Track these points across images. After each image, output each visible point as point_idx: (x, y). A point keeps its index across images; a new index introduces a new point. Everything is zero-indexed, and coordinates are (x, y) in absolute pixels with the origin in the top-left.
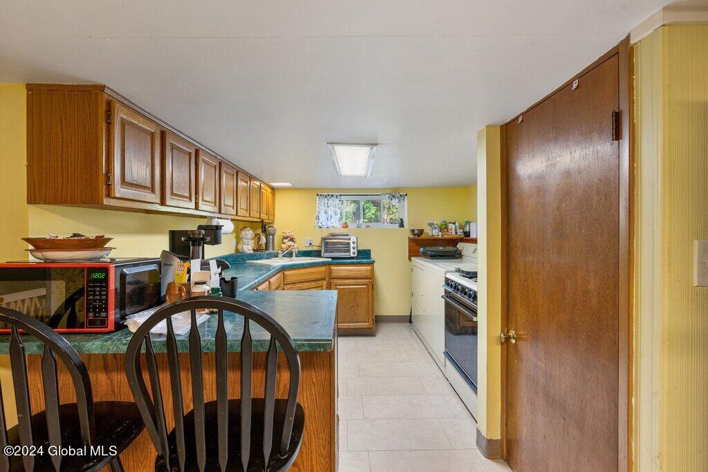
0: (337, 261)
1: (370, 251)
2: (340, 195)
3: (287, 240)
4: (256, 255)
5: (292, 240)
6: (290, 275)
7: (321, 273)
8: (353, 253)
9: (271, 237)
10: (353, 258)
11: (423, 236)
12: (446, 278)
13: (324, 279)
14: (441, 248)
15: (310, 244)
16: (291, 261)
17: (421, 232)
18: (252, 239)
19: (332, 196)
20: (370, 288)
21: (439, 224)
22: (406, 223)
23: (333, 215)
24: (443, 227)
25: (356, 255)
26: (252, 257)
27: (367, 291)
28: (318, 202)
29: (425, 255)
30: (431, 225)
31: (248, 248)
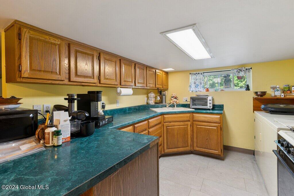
0: (198, 110)
1: (223, 105)
2: (204, 73)
3: (173, 98)
4: (155, 106)
5: (176, 98)
6: (166, 117)
7: (187, 117)
8: (209, 106)
9: (164, 97)
10: (209, 109)
11: (265, 97)
12: (278, 135)
13: (189, 121)
14: (282, 106)
15: (186, 100)
16: (173, 109)
17: (264, 93)
18: (154, 98)
19: (199, 73)
20: (219, 129)
21: (282, 87)
22: (251, 87)
23: (199, 84)
24: (286, 90)
25: (211, 108)
26: (153, 107)
27: (217, 131)
28: (190, 77)
29: (265, 110)
30: (274, 88)
31: (152, 102)
